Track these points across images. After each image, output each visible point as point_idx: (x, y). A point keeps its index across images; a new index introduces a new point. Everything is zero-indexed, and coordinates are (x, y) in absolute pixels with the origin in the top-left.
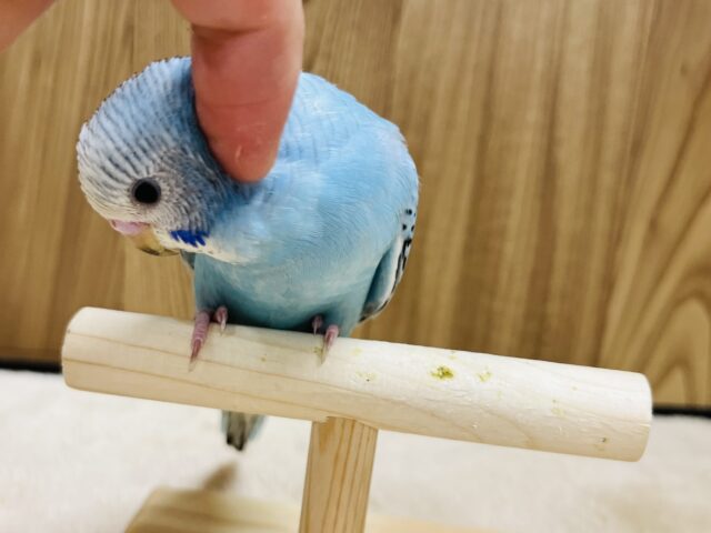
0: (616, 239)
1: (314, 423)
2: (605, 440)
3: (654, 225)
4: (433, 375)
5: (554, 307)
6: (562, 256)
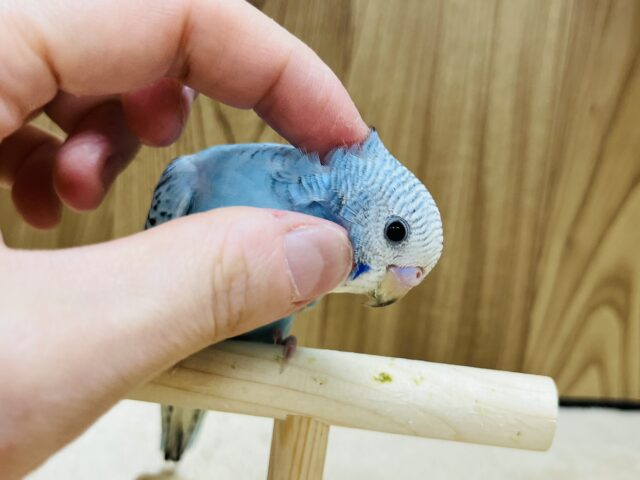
0: (537, 255)
1: (276, 421)
2: (518, 434)
3: (570, 244)
4: (376, 379)
5: (485, 314)
6: (491, 269)
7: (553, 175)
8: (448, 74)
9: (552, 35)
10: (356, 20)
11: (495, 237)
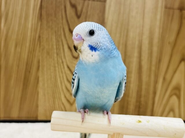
0: (156, 82)
1: (109, 135)
2: (175, 134)
3: (164, 79)
4: (137, 122)
5: (142, 99)
6: (144, 87)
7: (159, 61)
8: (131, 34)
9: (158, 23)
10: (106, 20)
11: (145, 78)
